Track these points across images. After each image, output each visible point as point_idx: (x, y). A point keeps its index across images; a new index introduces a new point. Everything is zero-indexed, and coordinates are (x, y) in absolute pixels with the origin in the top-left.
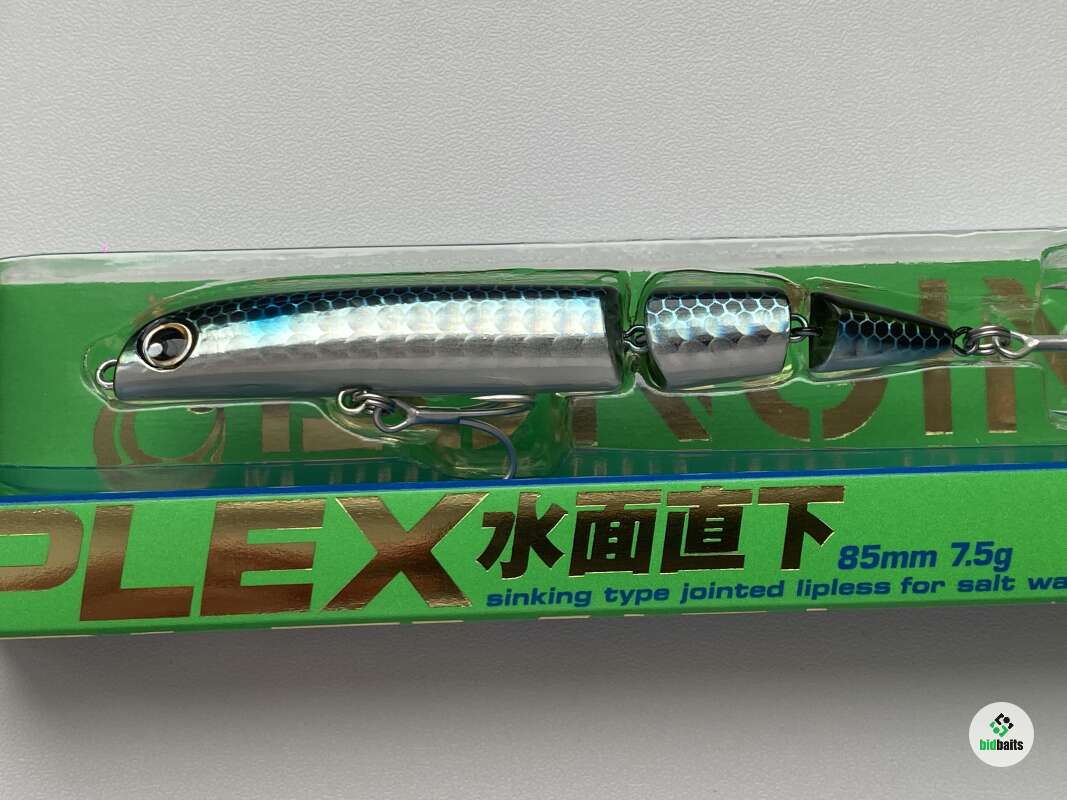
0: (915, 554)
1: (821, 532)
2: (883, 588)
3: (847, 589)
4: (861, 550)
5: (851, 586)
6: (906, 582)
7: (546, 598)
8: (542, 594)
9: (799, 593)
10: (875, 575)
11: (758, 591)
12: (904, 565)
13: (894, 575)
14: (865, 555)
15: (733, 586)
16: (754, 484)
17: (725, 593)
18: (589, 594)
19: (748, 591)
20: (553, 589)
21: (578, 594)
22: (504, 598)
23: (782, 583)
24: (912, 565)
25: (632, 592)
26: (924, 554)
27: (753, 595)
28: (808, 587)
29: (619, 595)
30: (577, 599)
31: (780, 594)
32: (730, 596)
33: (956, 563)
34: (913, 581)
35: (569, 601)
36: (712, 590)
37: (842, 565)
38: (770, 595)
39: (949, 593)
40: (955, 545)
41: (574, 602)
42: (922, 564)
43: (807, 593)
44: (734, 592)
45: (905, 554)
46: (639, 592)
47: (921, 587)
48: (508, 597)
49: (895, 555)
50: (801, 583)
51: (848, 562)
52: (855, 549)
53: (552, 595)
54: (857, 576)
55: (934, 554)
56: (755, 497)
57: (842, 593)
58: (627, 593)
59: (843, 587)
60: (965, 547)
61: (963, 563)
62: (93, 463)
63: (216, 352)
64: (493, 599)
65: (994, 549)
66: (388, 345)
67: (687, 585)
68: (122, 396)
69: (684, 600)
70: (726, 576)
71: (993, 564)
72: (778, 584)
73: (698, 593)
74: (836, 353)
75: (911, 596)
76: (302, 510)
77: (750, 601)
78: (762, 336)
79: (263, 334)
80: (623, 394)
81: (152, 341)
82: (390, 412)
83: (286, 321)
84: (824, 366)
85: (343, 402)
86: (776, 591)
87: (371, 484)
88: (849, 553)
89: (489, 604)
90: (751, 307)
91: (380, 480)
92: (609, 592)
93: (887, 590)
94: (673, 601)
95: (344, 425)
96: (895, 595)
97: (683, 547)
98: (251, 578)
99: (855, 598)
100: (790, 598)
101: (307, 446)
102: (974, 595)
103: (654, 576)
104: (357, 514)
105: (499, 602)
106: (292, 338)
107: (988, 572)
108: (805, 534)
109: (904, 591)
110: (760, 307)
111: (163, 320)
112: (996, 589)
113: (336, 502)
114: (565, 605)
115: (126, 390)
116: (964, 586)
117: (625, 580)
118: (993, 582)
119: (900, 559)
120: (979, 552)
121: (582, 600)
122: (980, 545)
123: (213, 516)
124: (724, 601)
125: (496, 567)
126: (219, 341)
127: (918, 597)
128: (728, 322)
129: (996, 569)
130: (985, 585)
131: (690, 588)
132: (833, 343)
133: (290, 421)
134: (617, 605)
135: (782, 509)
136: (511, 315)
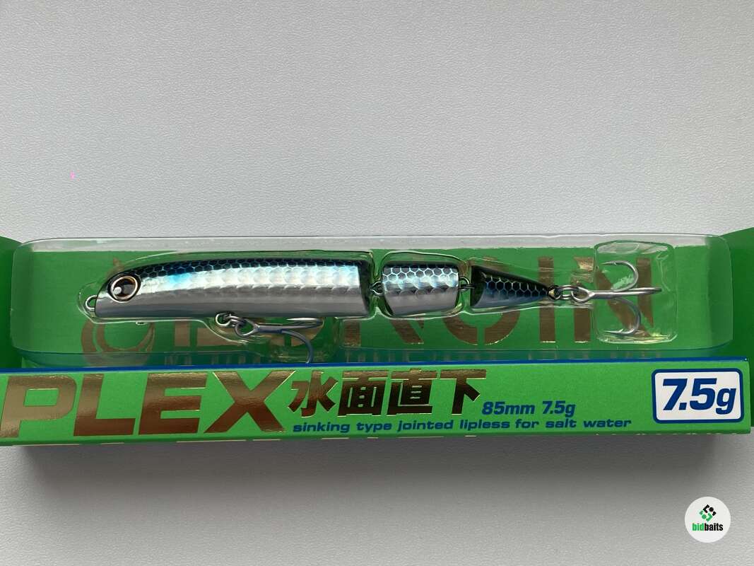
0: (523, 407)
1: (473, 394)
2: (506, 425)
3: (487, 425)
4: (494, 405)
5: (489, 423)
6: (518, 422)
7: (325, 428)
8: (323, 426)
9: (461, 427)
10: (502, 418)
11: (439, 426)
12: (517, 413)
13: (511, 418)
14: (497, 407)
15: (426, 422)
16: (438, 368)
17: (421, 427)
18: (348, 426)
19: (434, 425)
20: (329, 423)
21: (343, 426)
22: (302, 428)
23: (452, 421)
24: (522, 413)
25: (372, 425)
26: (528, 407)
27: (436, 428)
28: (466, 424)
29: (364, 427)
30: (342, 428)
31: (451, 427)
32: (424, 428)
33: (545, 412)
34: (522, 421)
35: (338, 429)
36: (415, 425)
37: (484, 412)
38: (446, 427)
39: (541, 428)
40: (544, 402)
41: (340, 430)
42: (527, 412)
43: (465, 427)
44: (427, 426)
45: (518, 407)
46: (376, 425)
47: (526, 425)
48: (305, 427)
49: (512, 407)
50: (462, 421)
51: (487, 411)
52: (491, 404)
53: (328, 426)
54: (492, 418)
55: (533, 407)
56: (439, 375)
57: (484, 427)
58: (369, 425)
59: (484, 424)
60: (549, 403)
61: (549, 412)
62: (81, 351)
63: (150, 292)
64: (297, 428)
65: (565, 405)
66: (243, 290)
67: (401, 422)
68: (99, 315)
69: (399, 430)
70: (422, 417)
71: (565, 413)
72: (449, 421)
73: (407, 426)
74: (484, 299)
75: (521, 429)
76: (195, 378)
77: (434, 431)
78: (444, 288)
79: (176, 283)
80: (369, 319)
81: (115, 286)
82: (243, 326)
83: (188, 276)
84: (477, 305)
85: (218, 321)
86: (448, 426)
87: (234, 364)
88: (488, 406)
89: (294, 431)
90: (438, 273)
91: (240, 363)
92: (359, 425)
93: (508, 426)
94: (393, 431)
95: (219, 332)
96: (512, 429)
97: (399, 401)
98: (166, 415)
99: (490, 430)
100: (456, 429)
101: (199, 344)
102: (555, 430)
103: (384, 417)
104: (225, 381)
105: (300, 430)
106: (191, 285)
107: (562, 417)
108: (465, 395)
109: (517, 427)
110: (443, 273)
111: (122, 274)
112: (566, 426)
113: (213, 374)
114: (335, 432)
115: (101, 312)
116: (549, 424)
117: (368, 418)
118: (565, 423)
119: (515, 409)
120: (557, 406)
121: (345, 429)
122: (558, 402)
123: (146, 381)
124: (421, 431)
125: (299, 411)
126: (153, 286)
127: (525, 430)
128: (425, 281)
129: (566, 416)
130: (560, 424)
131: (403, 423)
132: (482, 292)
133: (191, 331)
134: (363, 432)
135: (452, 383)
136: (309, 275)
